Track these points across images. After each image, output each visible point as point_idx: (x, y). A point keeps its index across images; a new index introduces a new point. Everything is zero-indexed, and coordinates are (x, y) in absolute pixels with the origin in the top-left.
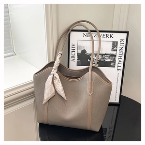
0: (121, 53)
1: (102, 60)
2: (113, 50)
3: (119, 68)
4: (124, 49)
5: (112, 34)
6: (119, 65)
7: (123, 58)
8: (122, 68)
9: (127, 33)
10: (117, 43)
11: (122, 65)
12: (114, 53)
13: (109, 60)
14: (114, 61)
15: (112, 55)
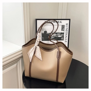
0: (67, 32)
1: (56, 36)
2: (62, 30)
3: (66, 41)
4: (68, 29)
5: (61, 21)
6: (66, 39)
7: (68, 34)
8: (67, 41)
9: (70, 20)
10: (64, 26)
11: (67, 39)
12: (63, 32)
13: (60, 36)
14: (63, 37)
15: (62, 33)
